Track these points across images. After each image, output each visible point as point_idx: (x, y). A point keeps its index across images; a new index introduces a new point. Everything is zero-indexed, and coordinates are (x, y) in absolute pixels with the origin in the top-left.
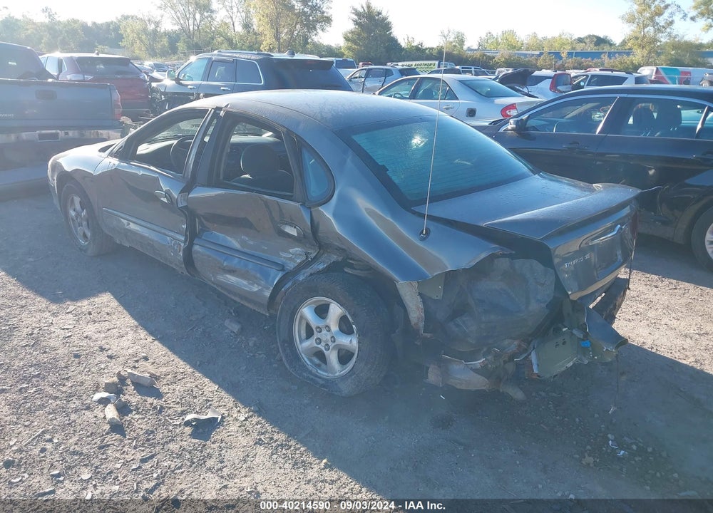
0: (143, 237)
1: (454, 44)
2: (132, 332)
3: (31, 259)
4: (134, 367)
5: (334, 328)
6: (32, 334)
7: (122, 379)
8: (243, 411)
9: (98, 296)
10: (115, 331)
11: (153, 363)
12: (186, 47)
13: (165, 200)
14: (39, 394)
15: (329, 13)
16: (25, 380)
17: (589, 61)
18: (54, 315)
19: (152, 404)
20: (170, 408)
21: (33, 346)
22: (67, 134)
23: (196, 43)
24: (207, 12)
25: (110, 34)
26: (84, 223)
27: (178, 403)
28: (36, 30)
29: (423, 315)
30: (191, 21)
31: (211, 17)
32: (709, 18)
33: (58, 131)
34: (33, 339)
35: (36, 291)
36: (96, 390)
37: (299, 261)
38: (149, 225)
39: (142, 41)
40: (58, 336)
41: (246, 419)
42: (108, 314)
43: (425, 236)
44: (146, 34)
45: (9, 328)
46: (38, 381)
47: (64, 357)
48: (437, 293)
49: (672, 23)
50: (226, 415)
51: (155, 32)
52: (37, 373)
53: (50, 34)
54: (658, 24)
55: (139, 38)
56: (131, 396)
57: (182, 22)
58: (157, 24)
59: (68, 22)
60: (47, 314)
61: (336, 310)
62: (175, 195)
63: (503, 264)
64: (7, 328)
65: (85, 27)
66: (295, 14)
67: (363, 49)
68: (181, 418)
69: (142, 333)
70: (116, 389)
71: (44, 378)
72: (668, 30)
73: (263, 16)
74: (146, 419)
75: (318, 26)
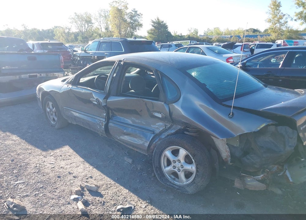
0: (83, 119)
1: (194, 33)
2: (82, 164)
3: (30, 131)
4: (87, 182)
5: (182, 161)
6: (36, 167)
7: (83, 188)
8: (143, 202)
9: (63, 147)
10: (74, 164)
11: (95, 179)
12: (81, 38)
13: (96, 103)
14: (44, 197)
15: (141, 22)
16: (37, 190)
17: (252, 39)
18: (45, 157)
19: (99, 200)
20: (108, 202)
21: (38, 172)
22: (41, 75)
23: (86, 36)
24: (90, 24)
25: (50, 34)
26: (54, 114)
27: (111, 199)
28: (19, 33)
29: (230, 154)
30: (84, 27)
31: (92, 26)
32: (302, 20)
33: (37, 74)
34: (37, 169)
35: (35, 146)
36: (71, 194)
37: (161, 129)
38: (87, 114)
39: (63, 37)
40: (48, 167)
41: (146, 207)
42: (69, 156)
43: (232, 117)
44: (65, 34)
45: (25, 164)
46: (43, 190)
47: (53, 178)
48: (236, 144)
49: (287, 22)
50: (136, 205)
51: (68, 32)
52: (42, 186)
53: (24, 35)
54: (281, 22)
55: (62, 35)
56: (88, 197)
57: (80, 28)
58: (69, 29)
59: (32, 29)
60: (42, 157)
61: (183, 152)
62: (101, 100)
63: (272, 128)
64: (24, 164)
65: (39, 32)
66: (127, 23)
67: (156, 36)
68: (114, 207)
69: (87, 165)
70: (81, 193)
71: (45, 189)
72: (285, 25)
73: (114, 25)
74: (98, 208)
75: (137, 28)
